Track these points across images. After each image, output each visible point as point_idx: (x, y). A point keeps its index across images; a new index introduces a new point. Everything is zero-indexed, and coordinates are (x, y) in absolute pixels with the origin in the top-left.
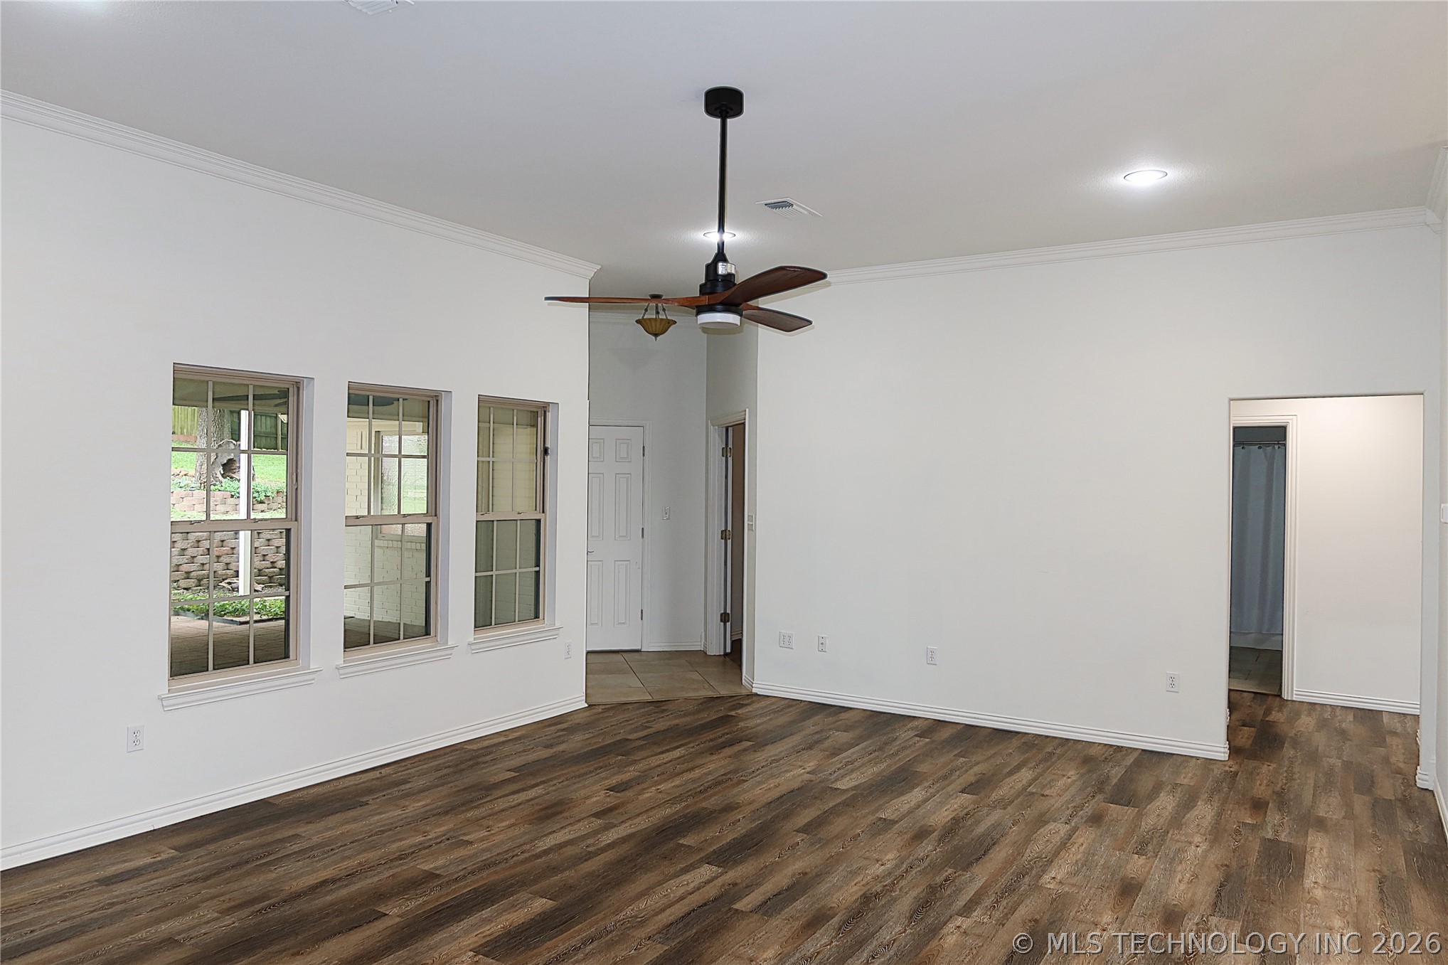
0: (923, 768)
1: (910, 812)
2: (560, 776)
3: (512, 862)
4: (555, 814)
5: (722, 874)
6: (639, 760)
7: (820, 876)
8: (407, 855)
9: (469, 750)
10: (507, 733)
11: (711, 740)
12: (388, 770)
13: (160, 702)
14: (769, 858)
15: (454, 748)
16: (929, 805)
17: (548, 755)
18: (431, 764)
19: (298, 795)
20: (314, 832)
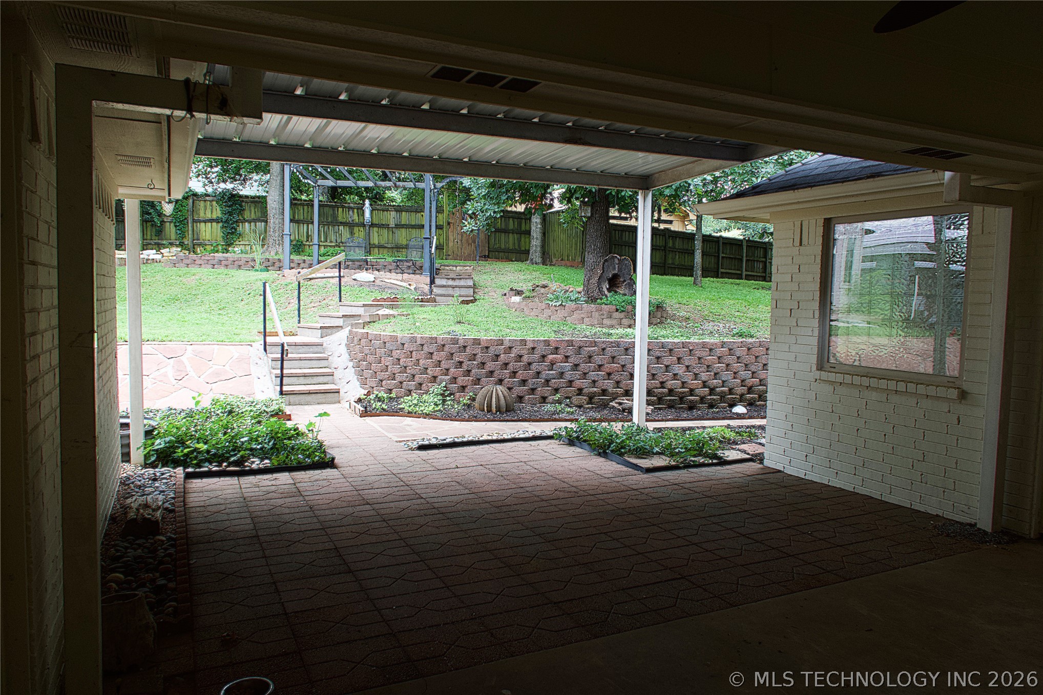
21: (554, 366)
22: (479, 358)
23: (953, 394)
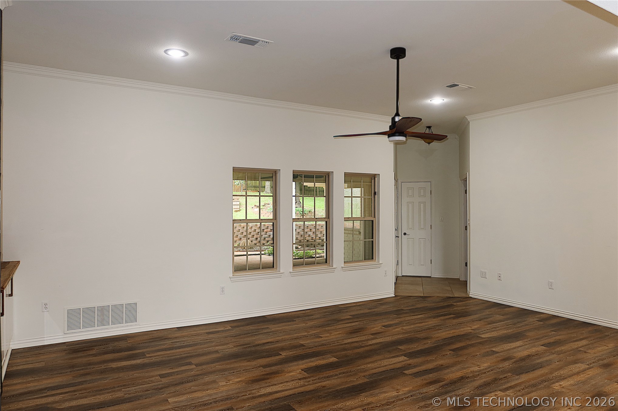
0: (530, 334)
1: (509, 350)
2: (367, 320)
3: (331, 345)
4: (357, 332)
5: (407, 360)
6: (402, 317)
7: (448, 367)
8: (298, 338)
9: (340, 307)
10: (357, 303)
11: (436, 313)
12: (308, 311)
13: (230, 279)
14: (429, 358)
15: (335, 306)
16: (520, 349)
17: (368, 312)
18: (324, 311)
19: (276, 315)
20: (273, 327)
21: (267, 233)
22: (241, 231)
23: (358, 233)
